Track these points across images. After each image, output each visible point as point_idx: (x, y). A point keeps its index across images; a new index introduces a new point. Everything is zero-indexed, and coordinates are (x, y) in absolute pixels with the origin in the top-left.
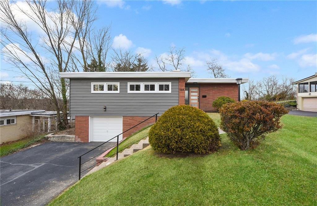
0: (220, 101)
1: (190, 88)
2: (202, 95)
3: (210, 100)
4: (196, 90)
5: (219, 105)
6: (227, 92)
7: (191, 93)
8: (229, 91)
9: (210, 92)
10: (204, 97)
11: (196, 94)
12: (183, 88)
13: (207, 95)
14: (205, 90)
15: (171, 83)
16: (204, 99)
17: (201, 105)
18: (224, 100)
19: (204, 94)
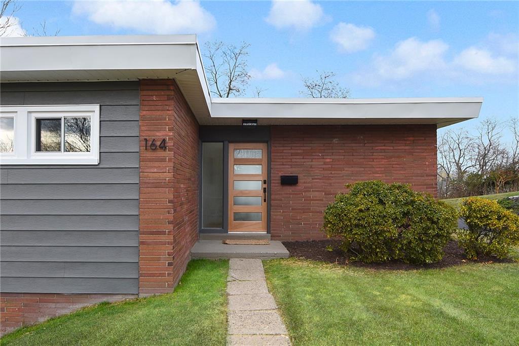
0: (363, 207)
1: (231, 146)
2: (280, 174)
3: (312, 195)
4: (256, 152)
5: (357, 226)
6: (383, 162)
7: (235, 167)
8: (391, 157)
9: (314, 163)
10: (290, 181)
11: (256, 170)
12: (159, 135)
13: (300, 177)
14: (292, 154)
15: (96, 108)
16: (289, 189)
17: (277, 215)
18: (381, 202)
19: (289, 171)
